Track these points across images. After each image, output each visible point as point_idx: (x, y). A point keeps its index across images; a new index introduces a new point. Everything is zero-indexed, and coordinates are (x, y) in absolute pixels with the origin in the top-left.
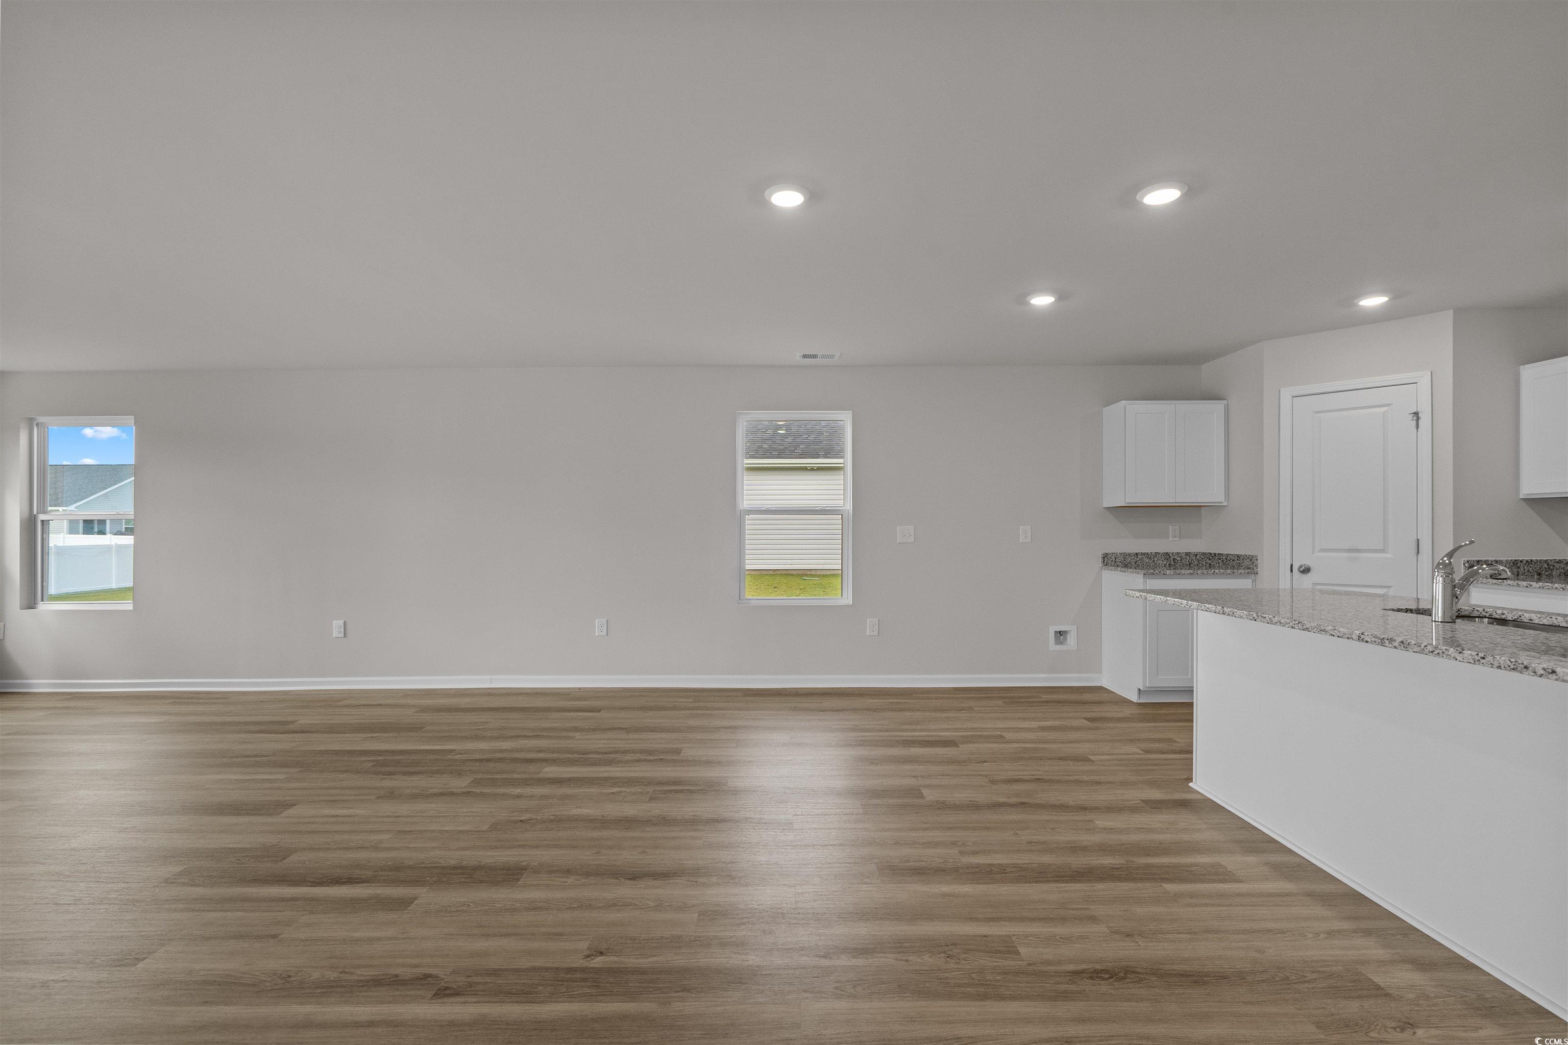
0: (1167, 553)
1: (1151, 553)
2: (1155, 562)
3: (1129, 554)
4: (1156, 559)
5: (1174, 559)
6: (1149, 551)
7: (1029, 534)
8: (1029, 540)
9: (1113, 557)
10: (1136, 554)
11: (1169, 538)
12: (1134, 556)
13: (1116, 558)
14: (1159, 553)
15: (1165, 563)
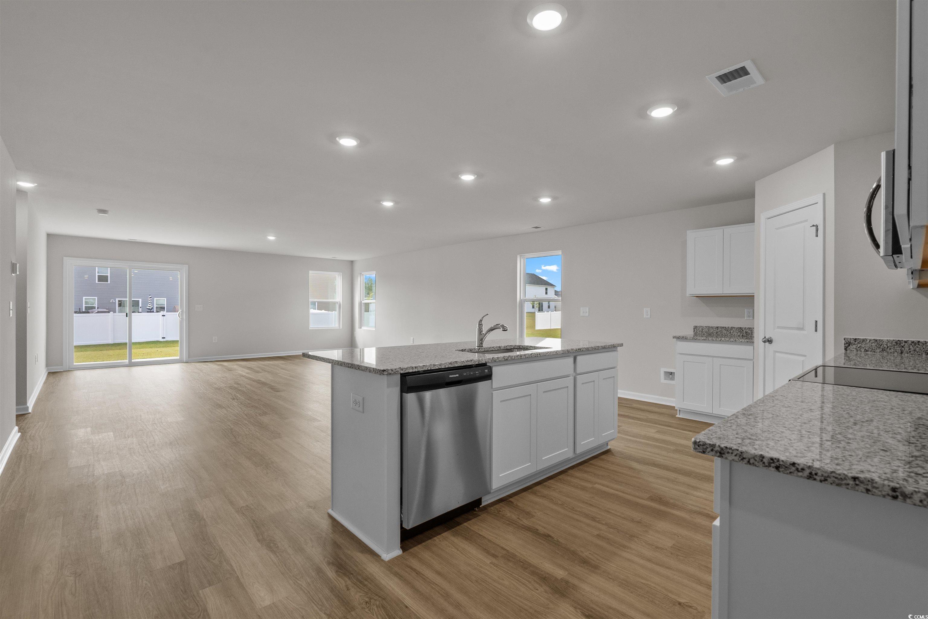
0: (741, 328)
1: (728, 327)
2: (731, 333)
3: (712, 328)
4: (732, 331)
5: (746, 332)
6: (727, 326)
7: (649, 313)
8: (649, 316)
9: (700, 329)
10: (717, 327)
11: (744, 317)
12: (715, 328)
13: (702, 329)
14: (734, 328)
15: (739, 334)
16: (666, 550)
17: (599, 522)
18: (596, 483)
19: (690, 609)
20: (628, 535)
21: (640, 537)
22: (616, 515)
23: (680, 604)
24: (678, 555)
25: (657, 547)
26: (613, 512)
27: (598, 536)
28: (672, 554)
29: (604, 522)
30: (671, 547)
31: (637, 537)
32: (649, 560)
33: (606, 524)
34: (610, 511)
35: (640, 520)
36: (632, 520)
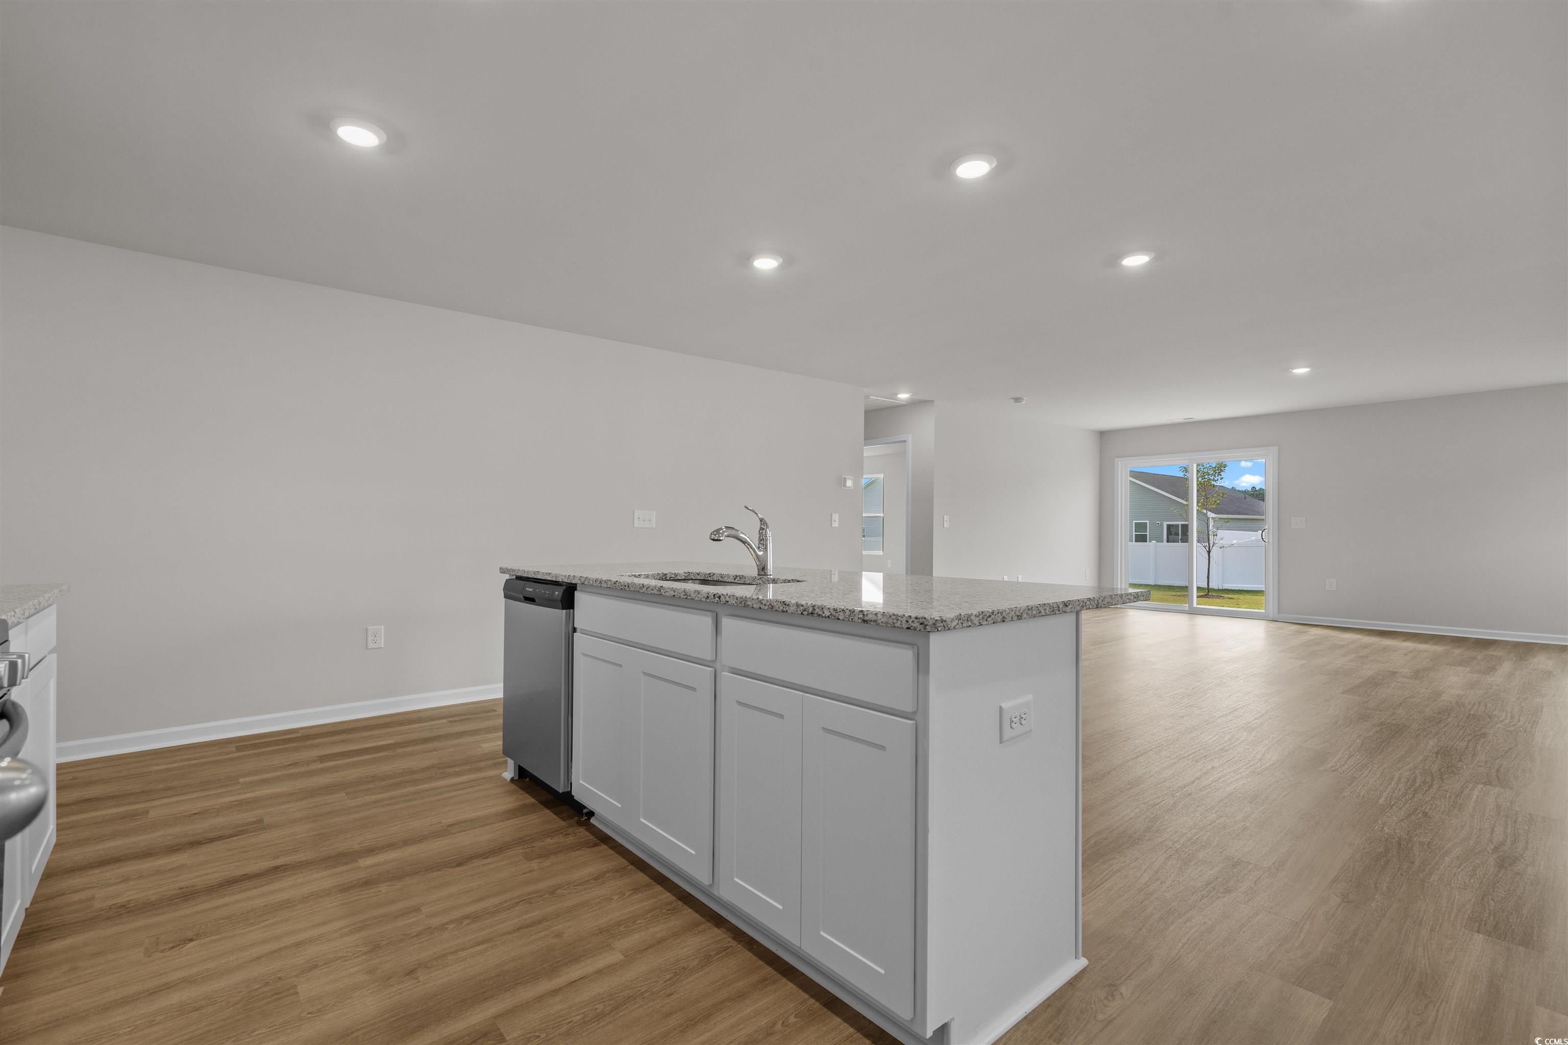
16: (296, 976)
17: (459, 921)
18: (629, 958)
19: (170, 945)
20: (384, 943)
21: (364, 957)
22: (463, 949)
23: (191, 940)
24: (267, 984)
25: (316, 966)
26: (479, 948)
27: (416, 910)
28: (280, 978)
29: (451, 927)
30: (295, 987)
31: (366, 953)
32: (298, 945)
33: (442, 927)
34: (486, 946)
35: (416, 978)
36: (424, 965)
